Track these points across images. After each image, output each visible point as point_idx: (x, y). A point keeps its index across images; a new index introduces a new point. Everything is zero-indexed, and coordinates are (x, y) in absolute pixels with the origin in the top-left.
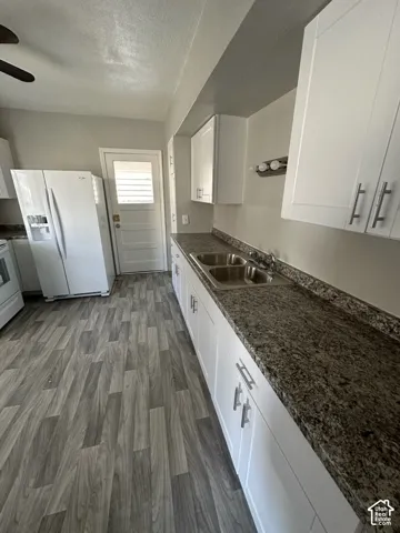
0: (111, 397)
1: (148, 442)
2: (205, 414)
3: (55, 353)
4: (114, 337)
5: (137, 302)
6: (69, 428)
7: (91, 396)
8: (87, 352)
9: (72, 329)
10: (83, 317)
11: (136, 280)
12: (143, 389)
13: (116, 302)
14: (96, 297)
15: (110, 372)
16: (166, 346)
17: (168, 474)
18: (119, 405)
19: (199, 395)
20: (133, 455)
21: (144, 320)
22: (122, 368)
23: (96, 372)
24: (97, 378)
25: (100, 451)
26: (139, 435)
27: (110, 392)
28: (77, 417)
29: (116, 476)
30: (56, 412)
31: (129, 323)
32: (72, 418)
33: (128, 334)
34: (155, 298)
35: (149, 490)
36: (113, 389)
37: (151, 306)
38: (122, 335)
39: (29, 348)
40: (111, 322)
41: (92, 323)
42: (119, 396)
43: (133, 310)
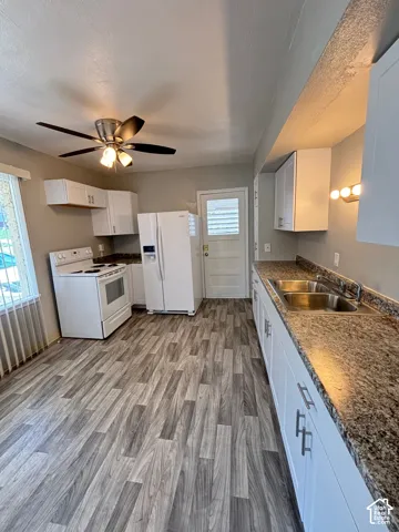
0: (186, 403)
1: (214, 453)
2: (273, 448)
3: (149, 356)
4: (194, 352)
5: (217, 323)
6: (152, 417)
7: (170, 397)
8: (172, 360)
9: (163, 338)
10: (172, 330)
11: (219, 304)
12: (214, 404)
13: (200, 321)
14: (184, 315)
15: (188, 381)
16: (240, 370)
17: (228, 491)
18: (192, 413)
19: (269, 426)
20: (199, 461)
21: (222, 340)
22: (197, 381)
23: (176, 378)
24: (177, 383)
25: (173, 446)
26: (206, 444)
27: (186, 398)
28: (158, 411)
29: (182, 473)
30: (144, 403)
31: (208, 342)
32: (155, 410)
33: (206, 352)
34: (234, 323)
35: (209, 499)
36: (188, 397)
37: (230, 329)
38: (201, 352)
39: (132, 348)
40: (193, 338)
41: (179, 336)
42: (193, 404)
43: (213, 330)
